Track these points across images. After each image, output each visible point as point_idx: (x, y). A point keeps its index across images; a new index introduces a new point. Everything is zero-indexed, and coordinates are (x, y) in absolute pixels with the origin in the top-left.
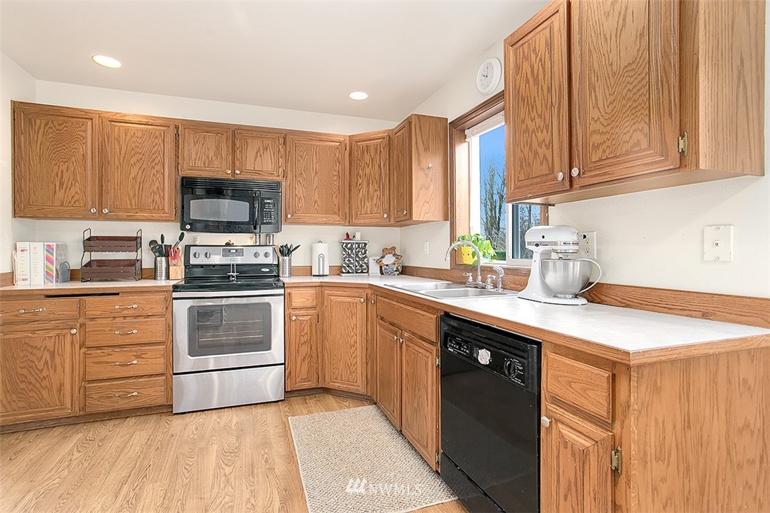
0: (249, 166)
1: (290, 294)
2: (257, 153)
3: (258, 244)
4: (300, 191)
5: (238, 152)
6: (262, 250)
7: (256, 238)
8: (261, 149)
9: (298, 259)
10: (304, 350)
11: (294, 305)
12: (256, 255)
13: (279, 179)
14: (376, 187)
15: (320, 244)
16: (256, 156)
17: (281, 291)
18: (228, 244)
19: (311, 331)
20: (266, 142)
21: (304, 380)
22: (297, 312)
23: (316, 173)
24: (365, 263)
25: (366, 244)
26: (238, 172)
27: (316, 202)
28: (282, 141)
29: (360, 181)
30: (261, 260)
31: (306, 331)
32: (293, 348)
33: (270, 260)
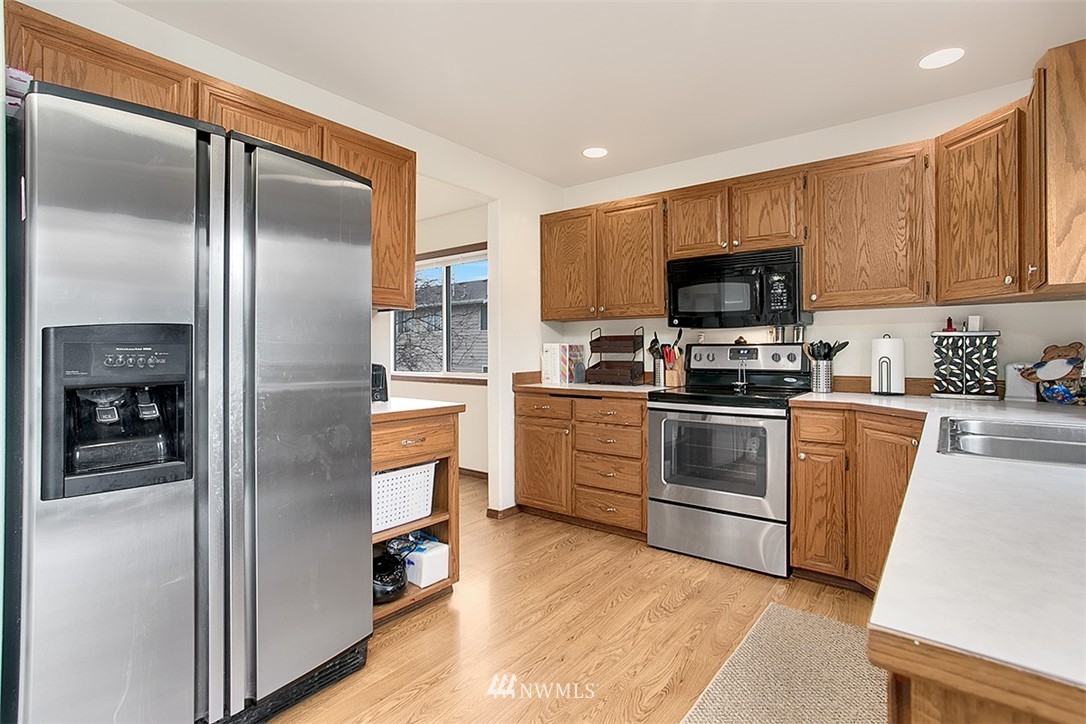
0: (753, 232)
1: (797, 418)
2: (763, 211)
3: (780, 341)
4: (833, 256)
5: (737, 215)
6: (784, 351)
7: (777, 333)
8: (769, 203)
9: (845, 365)
10: (820, 510)
11: (804, 435)
12: (776, 358)
13: (801, 241)
14: (989, 224)
15: (887, 340)
16: (762, 215)
17: (782, 412)
18: (738, 343)
19: (834, 482)
20: (775, 192)
21: (817, 557)
22: (810, 447)
23: (863, 221)
24: (989, 376)
25: (991, 339)
26: (736, 243)
27: (863, 269)
28: (800, 183)
29: (955, 219)
30: (785, 365)
31: (823, 479)
32: (801, 502)
33: (796, 366)
